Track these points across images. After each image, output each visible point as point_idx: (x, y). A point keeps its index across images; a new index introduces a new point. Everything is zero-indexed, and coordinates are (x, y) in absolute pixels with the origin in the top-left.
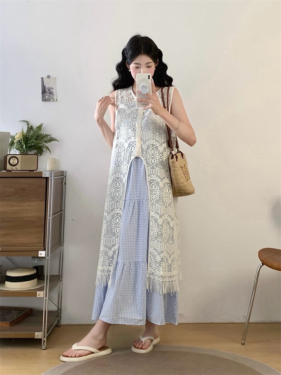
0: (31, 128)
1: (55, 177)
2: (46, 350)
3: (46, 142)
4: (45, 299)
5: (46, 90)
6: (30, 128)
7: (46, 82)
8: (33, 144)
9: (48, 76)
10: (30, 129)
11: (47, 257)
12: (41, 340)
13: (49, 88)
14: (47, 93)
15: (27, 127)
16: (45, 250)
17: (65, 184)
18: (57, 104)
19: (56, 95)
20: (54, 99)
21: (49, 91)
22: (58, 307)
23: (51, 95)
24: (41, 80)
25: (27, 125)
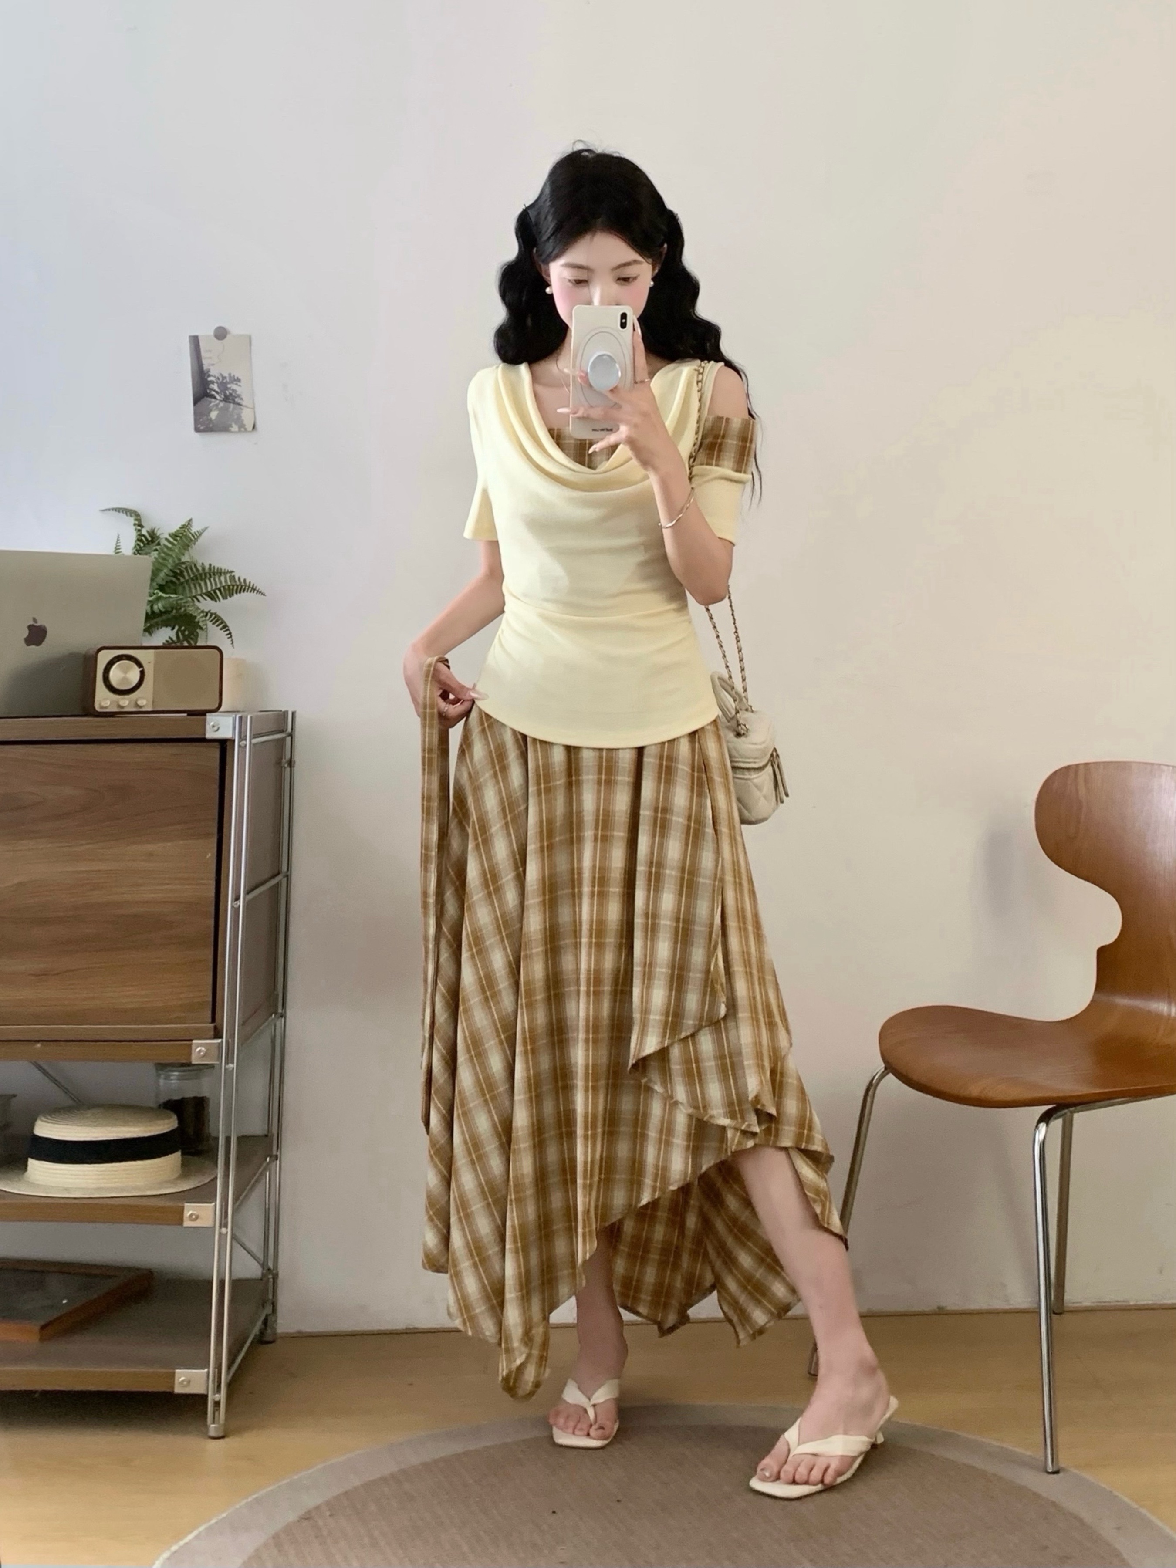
0: (152, 541)
1: (255, 738)
2: (226, 1440)
3: (212, 596)
4: (220, 1234)
5: (211, 386)
6: (148, 540)
7: (210, 355)
8: (159, 606)
9: (218, 329)
10: (148, 544)
11: (227, 1063)
12: (204, 1398)
13: (226, 377)
14: (215, 398)
15: (134, 535)
16: (218, 1034)
17: (291, 763)
18: (256, 444)
19: (251, 406)
20: (245, 422)
21: (221, 391)
22: (263, 1265)
23: (232, 405)
24: (191, 345)
25: (135, 525)
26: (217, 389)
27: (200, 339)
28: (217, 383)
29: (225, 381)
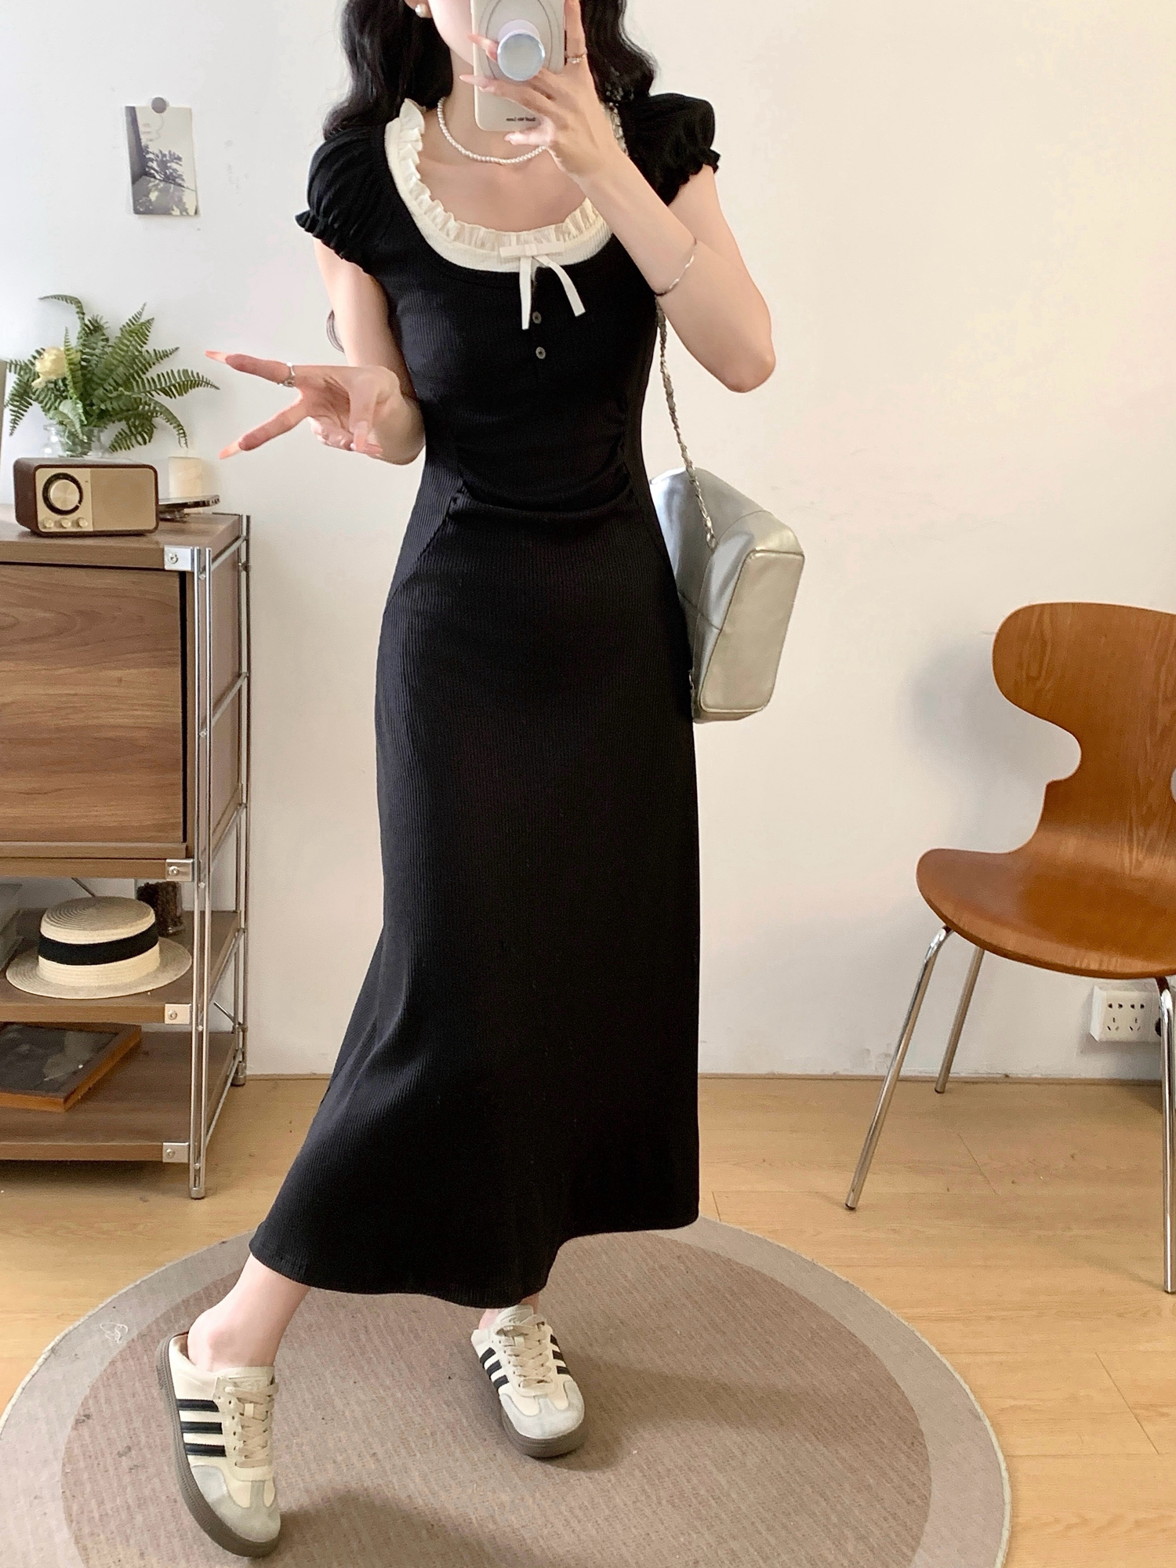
0: (96, 330)
3: (168, 394)
4: (197, 1031)
5: (150, 164)
6: (93, 330)
7: (148, 130)
9: (157, 99)
10: (92, 334)
11: (199, 881)
13: (164, 156)
14: (155, 177)
15: (78, 324)
16: (189, 854)
18: (199, 229)
19: (194, 188)
20: (187, 206)
21: (161, 169)
22: (234, 1019)
23: (172, 185)
24: (127, 116)
25: (78, 313)
26: (157, 169)
27: (137, 111)
28: (156, 160)
29: (164, 159)
